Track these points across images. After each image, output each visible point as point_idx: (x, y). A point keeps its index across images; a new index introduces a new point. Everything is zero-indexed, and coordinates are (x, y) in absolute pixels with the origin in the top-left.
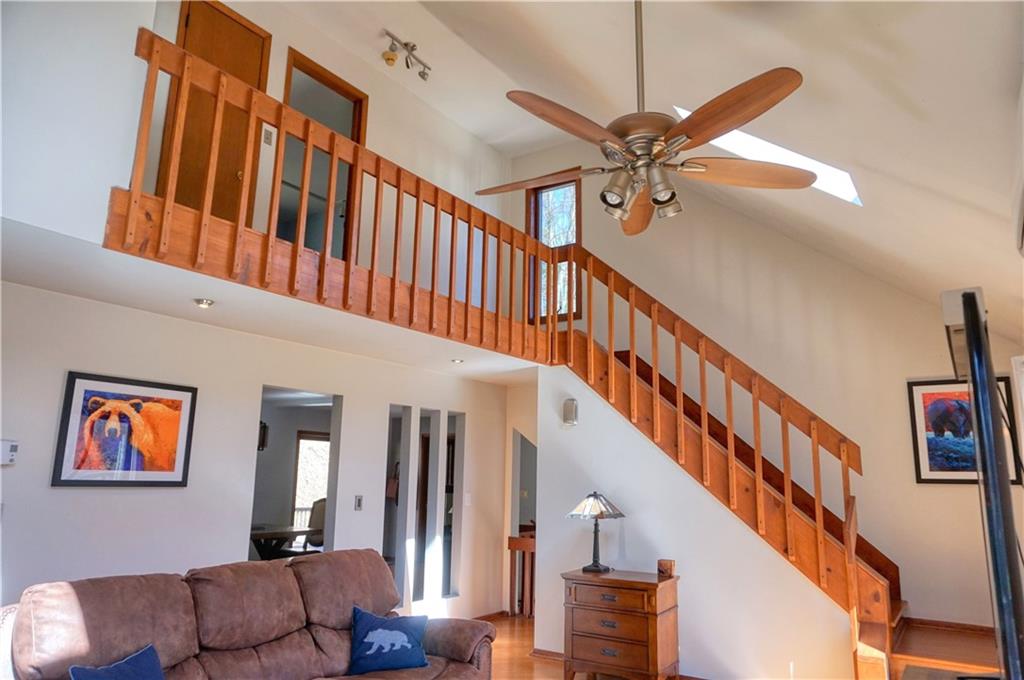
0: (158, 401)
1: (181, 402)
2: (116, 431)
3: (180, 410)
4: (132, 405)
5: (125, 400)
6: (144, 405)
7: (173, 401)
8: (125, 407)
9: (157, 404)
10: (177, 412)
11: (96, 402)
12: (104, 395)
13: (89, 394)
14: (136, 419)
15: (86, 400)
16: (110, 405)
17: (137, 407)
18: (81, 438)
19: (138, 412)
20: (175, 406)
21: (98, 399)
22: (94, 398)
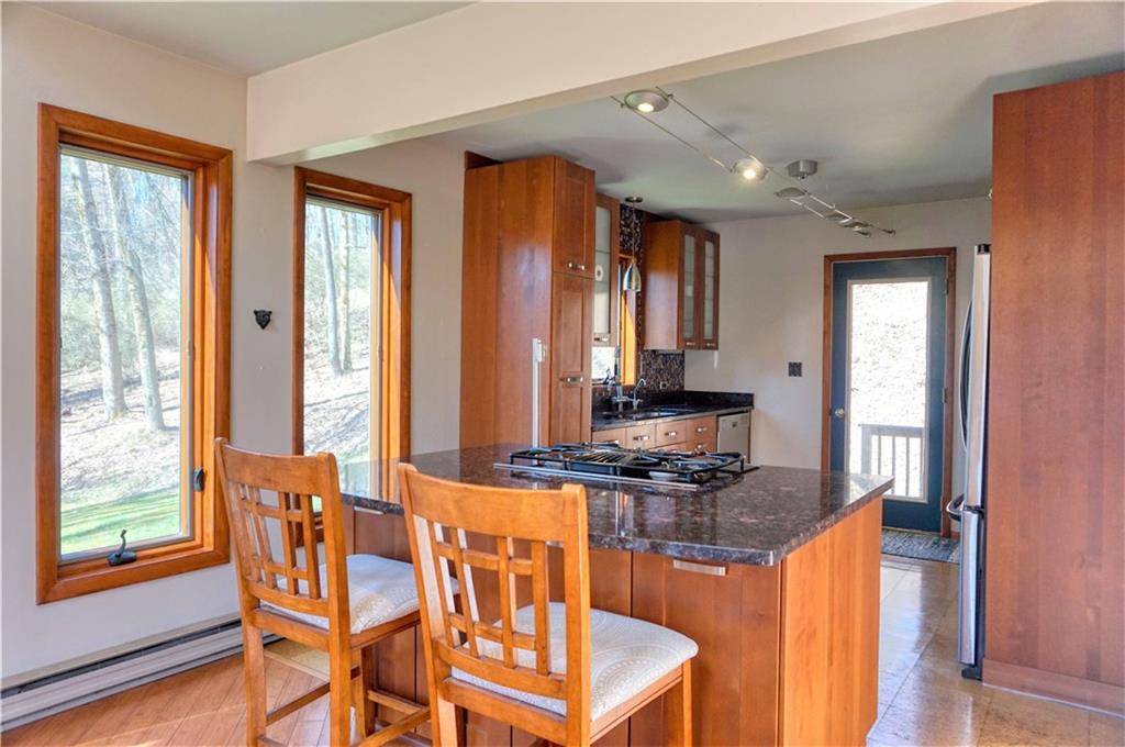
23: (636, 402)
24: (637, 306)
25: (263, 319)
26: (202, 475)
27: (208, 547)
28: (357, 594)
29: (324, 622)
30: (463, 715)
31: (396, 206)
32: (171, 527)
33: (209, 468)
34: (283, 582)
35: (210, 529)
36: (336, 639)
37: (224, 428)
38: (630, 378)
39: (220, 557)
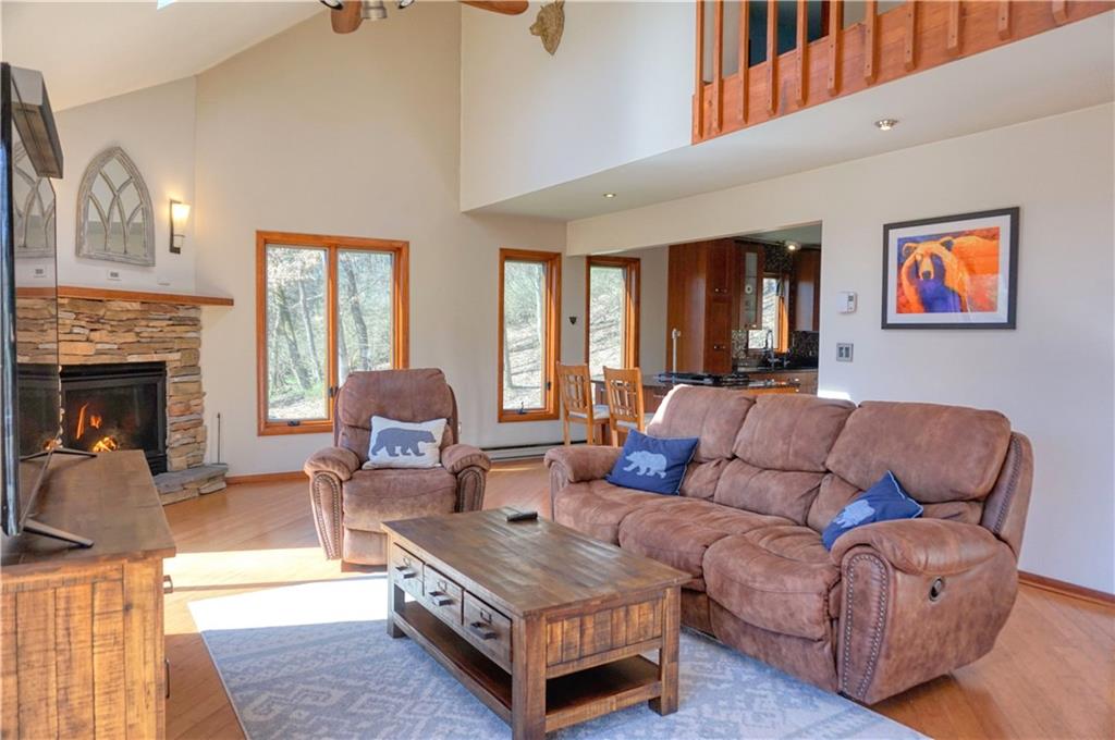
0: (970, 233)
1: (998, 228)
2: (929, 273)
3: (998, 239)
4: (943, 244)
5: (934, 240)
6: (955, 241)
7: (988, 230)
8: (936, 247)
9: (969, 237)
10: (994, 242)
11: (908, 248)
12: (914, 240)
13: (902, 241)
14: (948, 258)
15: (900, 248)
16: (921, 249)
17: (948, 246)
18: (900, 285)
19: (949, 250)
20: (993, 235)
21: (910, 244)
22: (906, 245)
23: (785, 363)
24: (790, 304)
25: (573, 320)
26: (549, 384)
27: (552, 412)
28: (595, 410)
29: (585, 416)
30: (619, 434)
31: (633, 265)
32: (539, 404)
33: (552, 381)
34: (575, 404)
35: (552, 406)
36: (589, 421)
37: (558, 358)
38: (785, 349)
39: (556, 417)
